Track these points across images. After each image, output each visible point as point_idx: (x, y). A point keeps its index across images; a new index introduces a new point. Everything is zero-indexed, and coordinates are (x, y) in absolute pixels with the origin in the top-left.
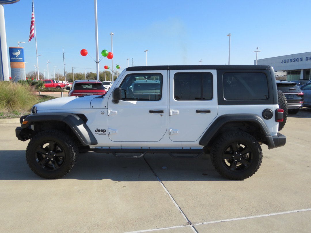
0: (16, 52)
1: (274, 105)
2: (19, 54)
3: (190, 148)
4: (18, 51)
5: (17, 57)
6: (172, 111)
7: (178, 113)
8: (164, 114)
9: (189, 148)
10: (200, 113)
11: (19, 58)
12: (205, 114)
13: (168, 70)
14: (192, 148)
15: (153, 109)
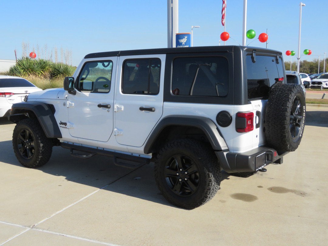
0: (182, 39)
1: (236, 106)
2: (185, 42)
3: (132, 154)
4: (185, 38)
5: (183, 44)
6: (117, 107)
7: (123, 109)
8: (111, 110)
9: (138, 155)
10: (144, 111)
11: (185, 45)
12: (149, 112)
13: (118, 56)
14: (134, 155)
15: (102, 102)
